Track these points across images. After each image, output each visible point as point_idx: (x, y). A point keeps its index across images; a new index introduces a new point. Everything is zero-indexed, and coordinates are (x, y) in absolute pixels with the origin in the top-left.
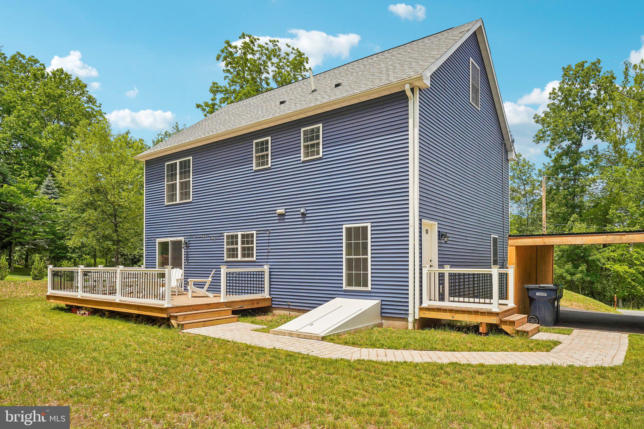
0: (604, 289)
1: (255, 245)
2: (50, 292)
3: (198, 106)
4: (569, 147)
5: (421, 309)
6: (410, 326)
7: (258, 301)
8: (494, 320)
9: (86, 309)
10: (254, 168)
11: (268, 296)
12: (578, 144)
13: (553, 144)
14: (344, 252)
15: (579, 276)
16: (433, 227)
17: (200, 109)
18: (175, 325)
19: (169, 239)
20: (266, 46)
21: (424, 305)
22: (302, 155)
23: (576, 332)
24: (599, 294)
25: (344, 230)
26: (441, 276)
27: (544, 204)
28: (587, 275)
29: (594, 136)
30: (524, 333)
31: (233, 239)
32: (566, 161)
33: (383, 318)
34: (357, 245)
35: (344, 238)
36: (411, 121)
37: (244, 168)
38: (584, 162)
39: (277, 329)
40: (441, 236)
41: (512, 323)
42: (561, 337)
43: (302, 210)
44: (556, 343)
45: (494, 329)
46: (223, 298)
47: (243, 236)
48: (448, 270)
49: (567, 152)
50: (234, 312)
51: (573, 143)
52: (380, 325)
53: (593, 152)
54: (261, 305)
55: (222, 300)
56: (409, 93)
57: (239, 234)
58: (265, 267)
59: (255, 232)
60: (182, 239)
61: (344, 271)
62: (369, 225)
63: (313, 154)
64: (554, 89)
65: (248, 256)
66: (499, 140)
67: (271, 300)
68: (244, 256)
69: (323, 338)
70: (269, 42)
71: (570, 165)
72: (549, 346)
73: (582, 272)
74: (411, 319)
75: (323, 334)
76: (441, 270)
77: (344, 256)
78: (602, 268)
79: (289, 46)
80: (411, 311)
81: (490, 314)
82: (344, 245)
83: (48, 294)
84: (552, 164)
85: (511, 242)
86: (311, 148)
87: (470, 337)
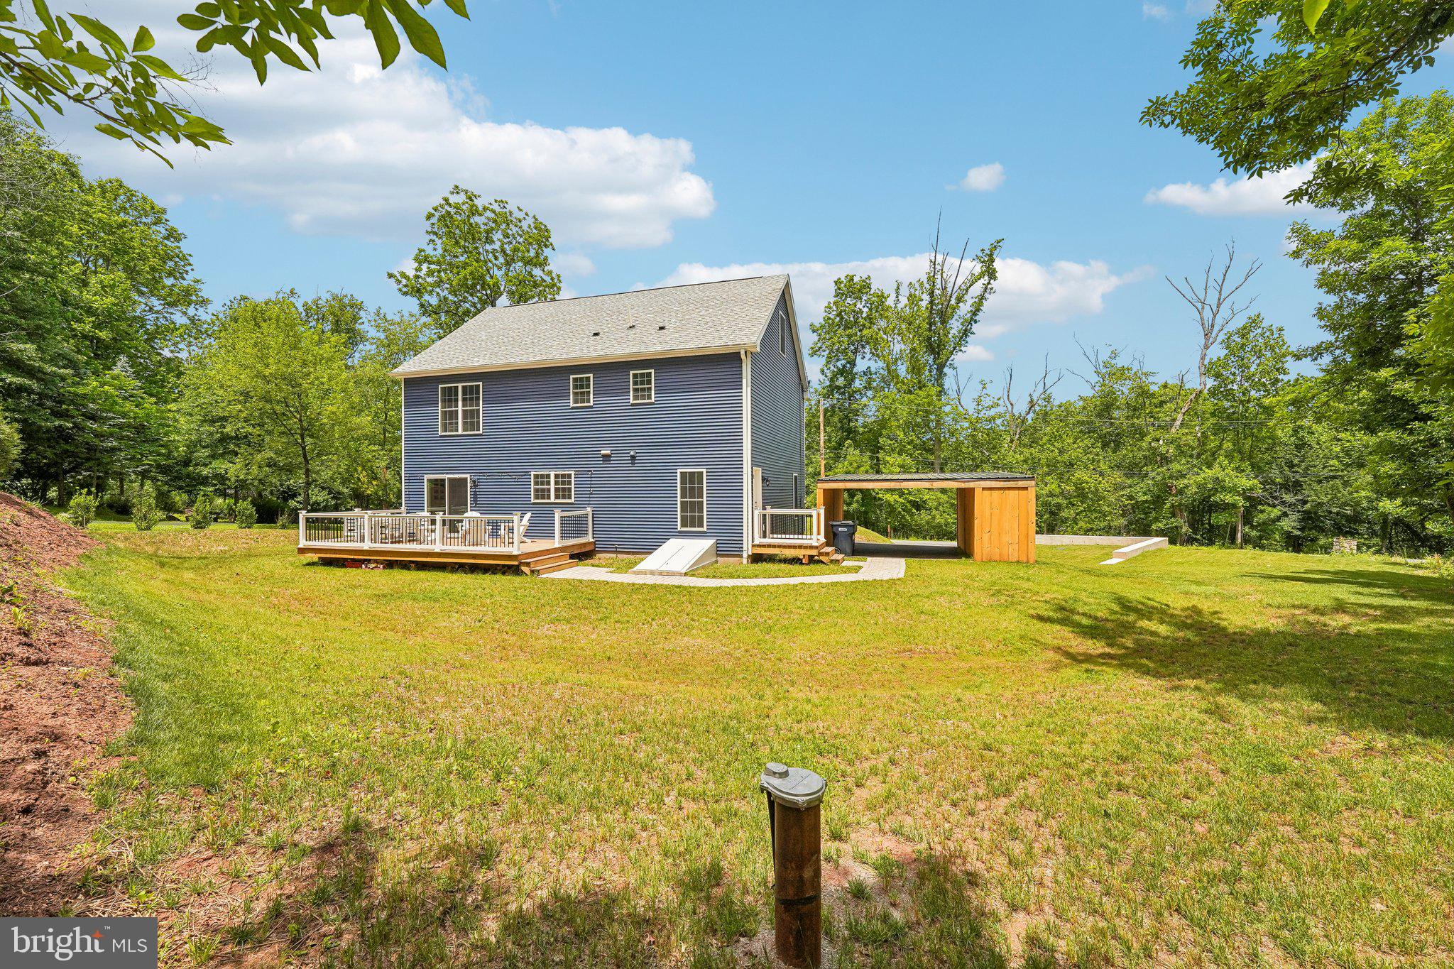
0: (877, 518)
1: (573, 486)
2: (303, 543)
3: (391, 276)
4: (844, 366)
5: (753, 546)
6: (745, 561)
7: (584, 545)
8: (814, 552)
9: (376, 561)
10: (572, 405)
11: (592, 540)
12: (853, 363)
13: (828, 363)
14: (679, 495)
15: (854, 506)
16: (759, 472)
17: (393, 280)
18: (528, 573)
19: (446, 477)
20: (491, 207)
21: (756, 542)
22: (631, 397)
23: (869, 559)
24: (873, 524)
25: (679, 475)
26: (764, 516)
27: (822, 427)
28: (862, 506)
29: (868, 356)
30: (837, 561)
31: (542, 480)
32: (841, 381)
33: (718, 555)
34: (692, 489)
35: (679, 481)
36: (744, 381)
37: (560, 403)
38: (857, 384)
39: (635, 569)
40: (764, 479)
41: (827, 554)
42: (861, 564)
43: (632, 453)
44: (860, 567)
45: (811, 560)
46: (557, 543)
47: (557, 476)
48: (770, 511)
49: (842, 372)
50: (572, 557)
51: (848, 362)
52: (717, 562)
53: (868, 372)
54: (587, 549)
55: (557, 545)
56: (743, 356)
57: (552, 474)
58: (589, 509)
59: (573, 473)
60: (468, 476)
61: (679, 513)
62: (704, 471)
63: (643, 397)
64: (829, 303)
65: (564, 497)
66: (797, 380)
67: (594, 543)
68: (557, 497)
69: (686, 574)
70: (493, 202)
71: (845, 386)
72: (857, 569)
73: (857, 501)
74: (745, 555)
75: (684, 571)
76: (764, 512)
77: (679, 499)
78: (875, 497)
79: (520, 210)
80: (745, 548)
81: (811, 547)
82: (679, 489)
83: (301, 546)
84: (828, 383)
85: (820, 485)
86: (642, 392)
87: (796, 567)
